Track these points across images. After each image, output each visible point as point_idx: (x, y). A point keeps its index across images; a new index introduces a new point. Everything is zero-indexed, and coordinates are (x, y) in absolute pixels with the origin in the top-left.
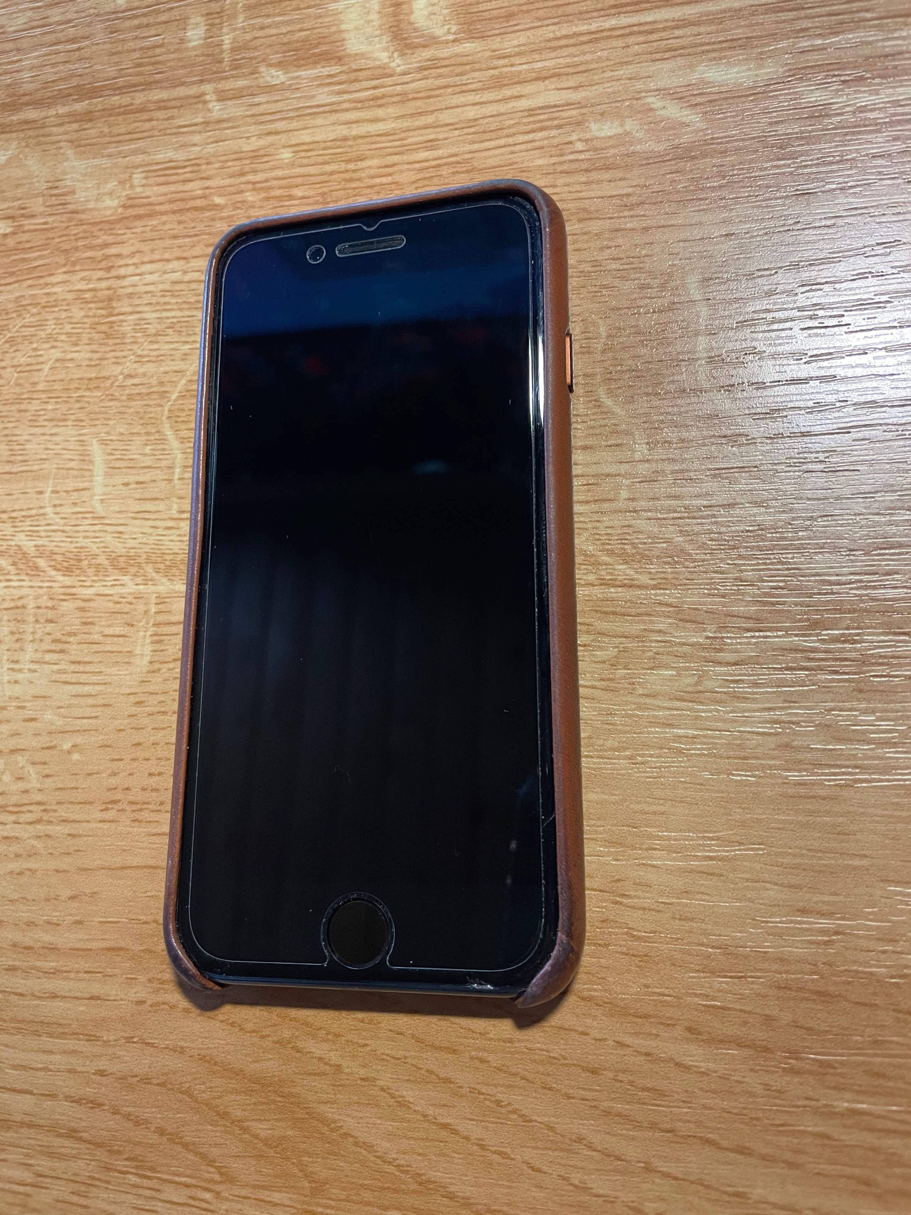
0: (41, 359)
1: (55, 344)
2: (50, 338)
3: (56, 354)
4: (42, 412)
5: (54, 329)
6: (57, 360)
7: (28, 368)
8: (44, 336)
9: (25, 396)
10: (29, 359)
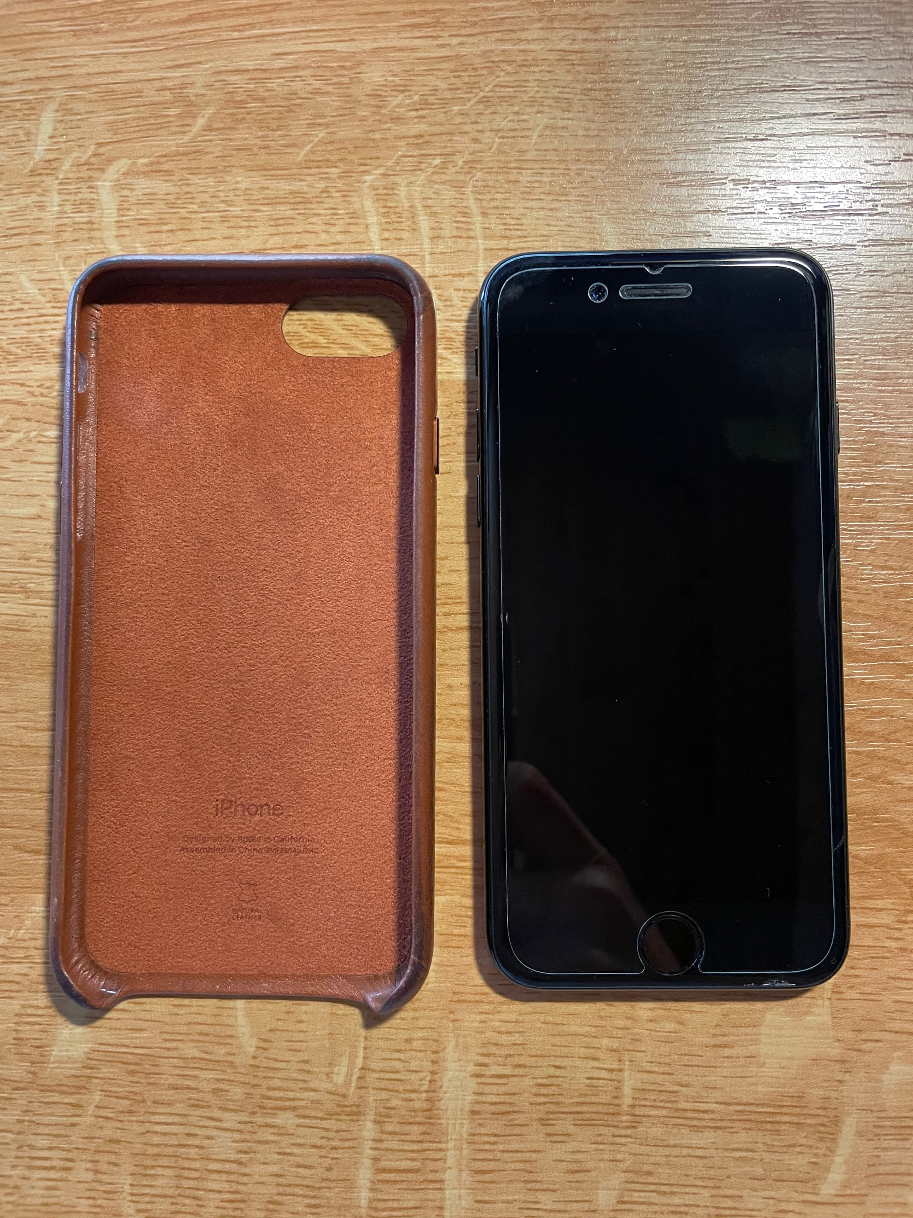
0: (525, 125)
1: (541, 109)
2: (533, 102)
3: (543, 120)
4: (536, 185)
5: (538, 92)
6: (547, 127)
7: (511, 134)
8: (526, 99)
9: (513, 165)
10: (510, 124)
